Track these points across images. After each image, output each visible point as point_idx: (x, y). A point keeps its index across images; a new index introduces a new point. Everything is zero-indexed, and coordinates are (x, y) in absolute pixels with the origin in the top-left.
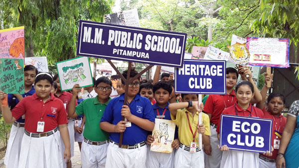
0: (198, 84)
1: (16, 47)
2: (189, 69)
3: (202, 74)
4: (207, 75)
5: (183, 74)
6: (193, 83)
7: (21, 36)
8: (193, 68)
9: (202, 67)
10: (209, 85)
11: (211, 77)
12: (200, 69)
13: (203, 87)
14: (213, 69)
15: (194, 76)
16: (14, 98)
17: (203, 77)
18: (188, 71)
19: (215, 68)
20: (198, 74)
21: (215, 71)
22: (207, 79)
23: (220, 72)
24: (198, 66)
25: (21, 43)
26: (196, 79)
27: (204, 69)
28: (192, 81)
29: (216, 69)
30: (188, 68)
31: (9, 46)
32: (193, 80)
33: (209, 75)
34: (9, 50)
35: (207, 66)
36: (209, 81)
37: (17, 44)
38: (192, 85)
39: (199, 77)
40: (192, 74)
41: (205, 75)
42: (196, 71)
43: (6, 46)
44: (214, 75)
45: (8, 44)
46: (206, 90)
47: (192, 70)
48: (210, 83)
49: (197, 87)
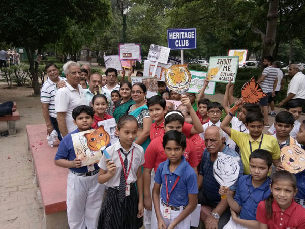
0: (181, 44)
5: (172, 38)
6: (178, 43)
9: (183, 33)
10: (187, 44)
11: (188, 39)
12: (182, 34)
13: (184, 46)
15: (178, 39)
17: (184, 39)
18: (175, 37)
19: (190, 33)
20: (180, 38)
21: (190, 35)
23: (193, 36)
24: (180, 32)
26: (179, 41)
27: (184, 34)
30: (175, 34)
35: (186, 33)
39: (181, 40)
42: (179, 36)
44: (189, 37)
46: (185, 47)
47: (177, 35)
49: (180, 46)
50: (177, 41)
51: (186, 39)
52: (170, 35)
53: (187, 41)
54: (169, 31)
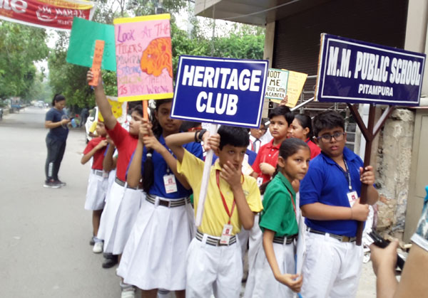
0: (213, 105)
1: (153, 56)
2: (201, 76)
3: (223, 86)
4: (232, 87)
5: (190, 84)
6: (204, 101)
7: (163, 35)
8: (210, 73)
9: (225, 71)
10: (232, 108)
11: (238, 92)
12: (221, 76)
13: (220, 112)
14: (245, 77)
15: (207, 90)
16: (149, 155)
17: (225, 91)
18: (200, 80)
19: (248, 75)
20: (216, 86)
21: (247, 81)
22: (230, 95)
23: (256, 84)
24: (218, 69)
25: (164, 48)
26: (211, 94)
27: (228, 76)
28: (203, 98)
29: (250, 77)
30: (200, 72)
31: (140, 54)
32: (205, 98)
33: (236, 88)
34: (140, 62)
35: (235, 71)
36: (233, 101)
37: (157, 51)
38: (201, 105)
39: (215, 91)
40: (205, 86)
41: (229, 87)
42: (213, 79)
43: (133, 53)
44: (244, 88)
45: (138, 48)
46: (224, 117)
47: (208, 78)
48: (234, 105)
49: (210, 110)
50: (203, 94)
51: (232, 91)
52: (186, 74)
53: (235, 97)
54: (185, 62)
